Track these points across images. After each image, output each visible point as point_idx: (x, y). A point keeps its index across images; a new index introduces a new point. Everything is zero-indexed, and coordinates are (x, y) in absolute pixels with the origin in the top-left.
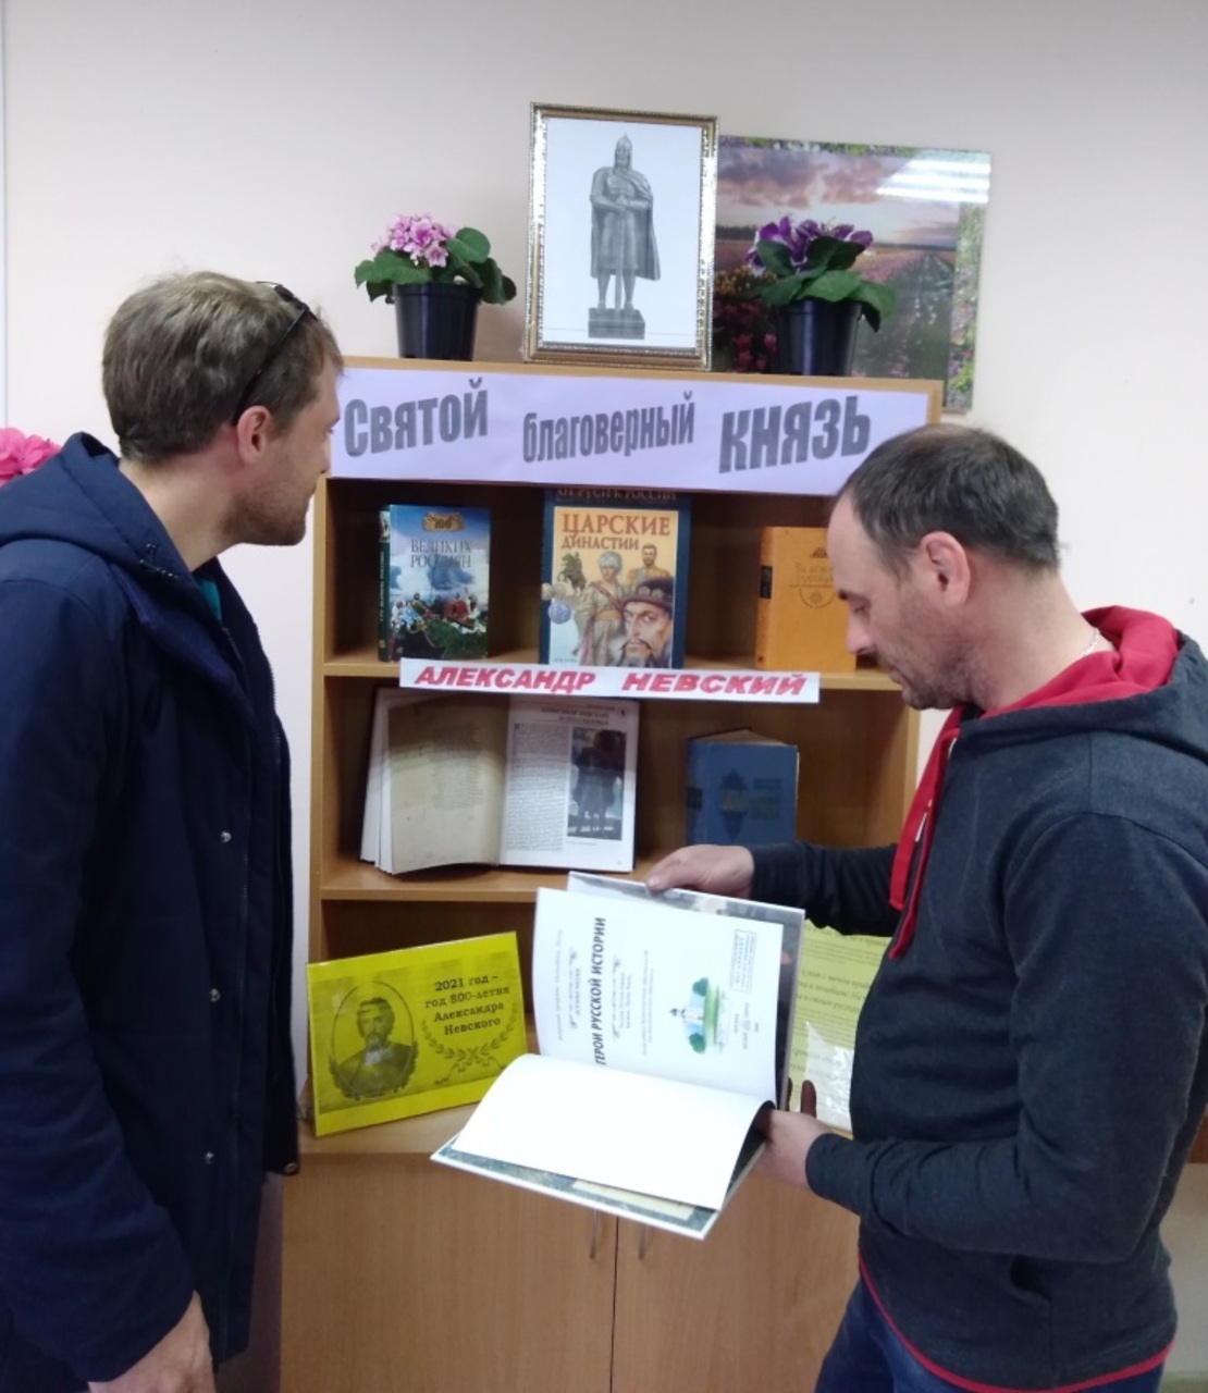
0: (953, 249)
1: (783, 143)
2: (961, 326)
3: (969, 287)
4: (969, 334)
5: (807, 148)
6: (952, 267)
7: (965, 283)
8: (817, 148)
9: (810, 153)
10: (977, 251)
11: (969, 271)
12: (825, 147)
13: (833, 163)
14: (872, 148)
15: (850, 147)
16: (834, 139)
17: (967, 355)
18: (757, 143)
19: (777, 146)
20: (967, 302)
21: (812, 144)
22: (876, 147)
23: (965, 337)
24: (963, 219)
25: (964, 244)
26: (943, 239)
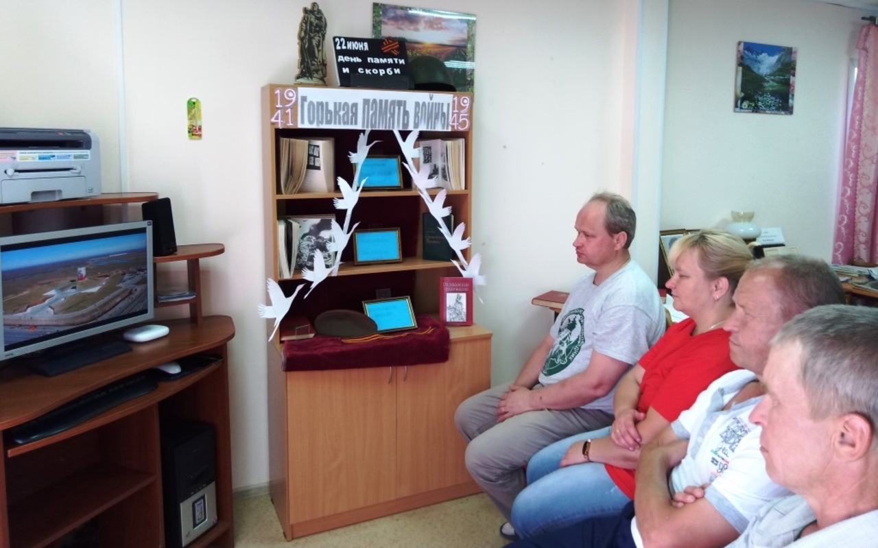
0: (465, 47)
1: (410, 8)
2: (469, 73)
6: (465, 53)
7: (470, 59)
10: (473, 48)
11: (471, 55)
18: (402, 8)
24: (468, 37)
25: (469, 46)
26: (462, 44)
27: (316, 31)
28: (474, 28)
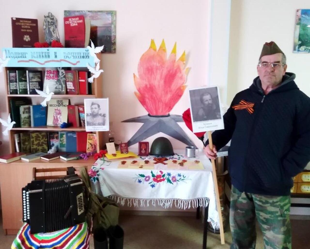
0: (111, 27)
4: (115, 41)
6: (111, 30)
10: (115, 27)
11: (114, 30)
13: (90, 14)
15: (93, 11)
16: (90, 10)
17: (114, 44)
19: (81, 12)
20: (114, 35)
21: (86, 11)
22: (97, 11)
24: (112, 22)
27: (51, 25)
28: (115, 17)
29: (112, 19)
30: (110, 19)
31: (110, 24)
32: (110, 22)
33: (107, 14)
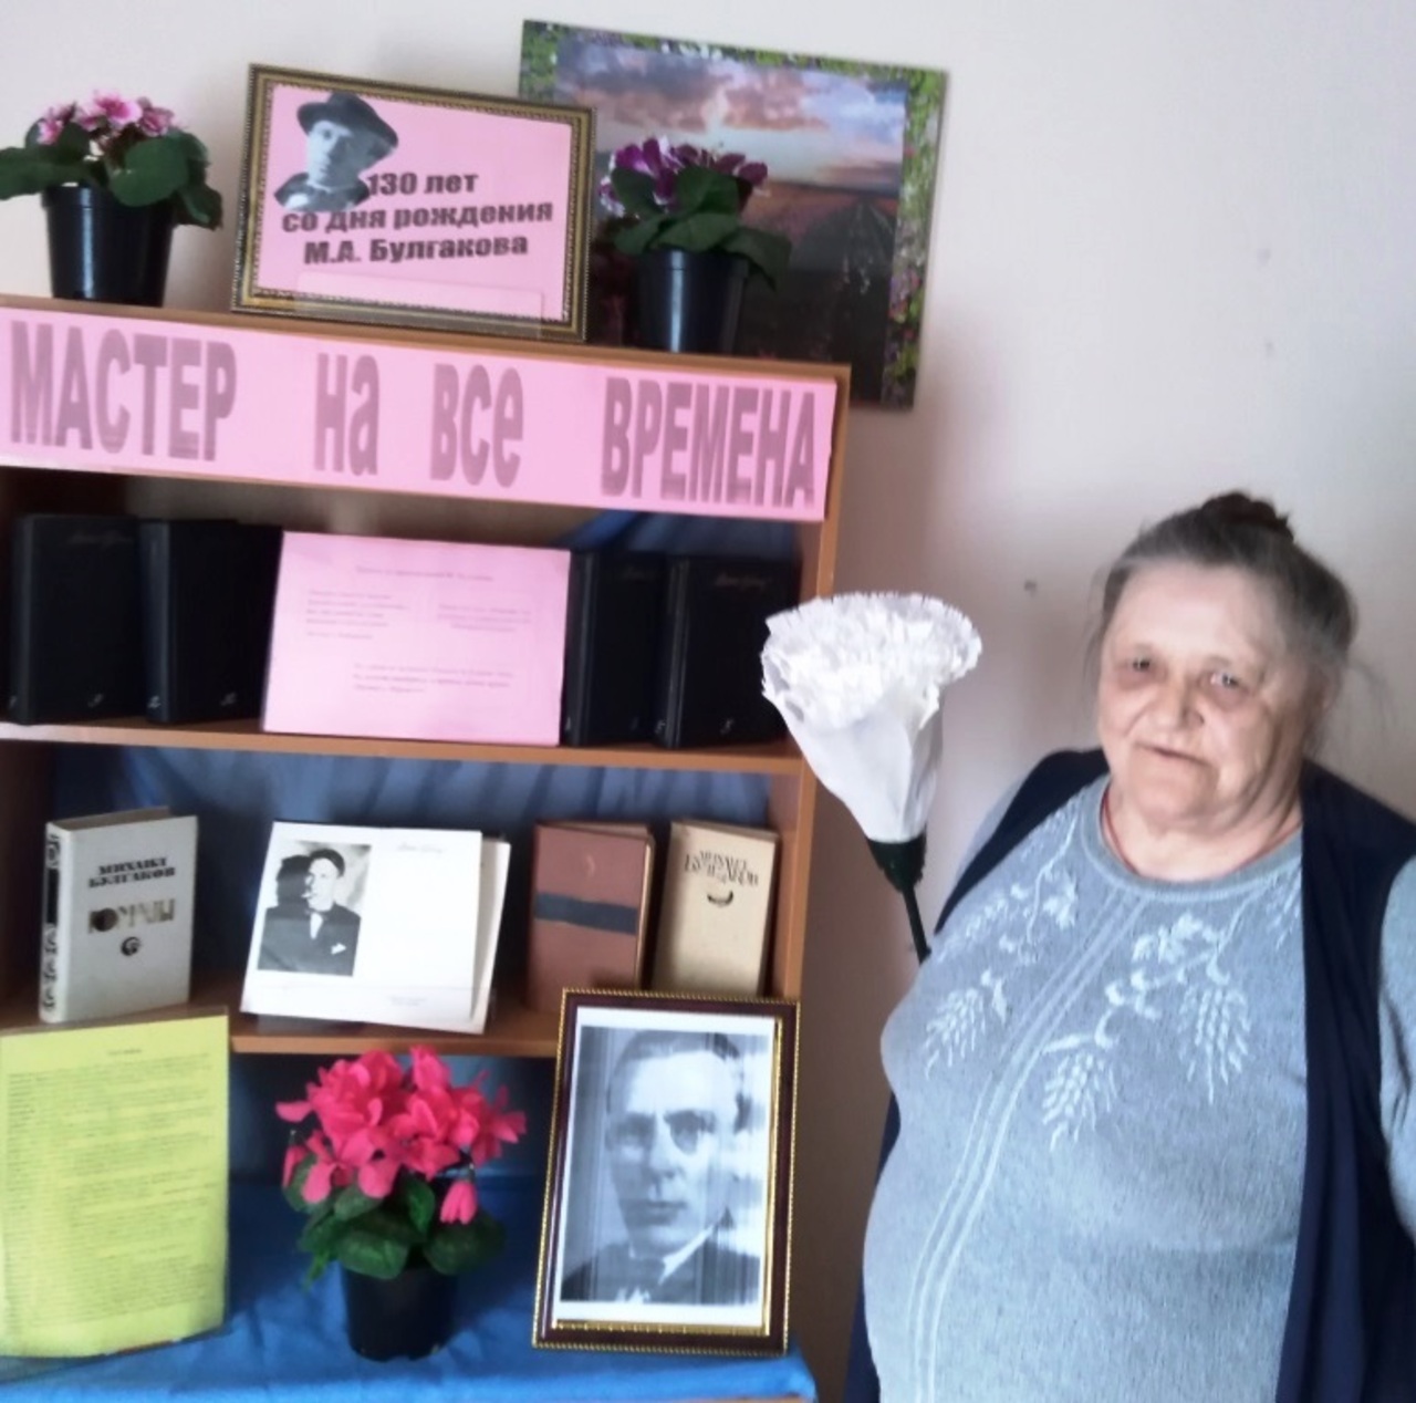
0: (894, 195)
1: (673, 44)
2: (903, 297)
3: (914, 248)
4: (913, 308)
5: (705, 52)
6: (892, 220)
7: (910, 241)
8: (717, 55)
9: (710, 60)
10: (926, 199)
11: (914, 226)
12: (729, 52)
13: (740, 76)
14: (791, 58)
15: (763, 54)
16: (742, 43)
17: (908, 335)
18: (639, 42)
19: (666, 48)
20: (911, 265)
21: (712, 48)
22: (796, 57)
23: (907, 311)
24: (908, 156)
25: (909, 190)
26: (880, 182)
28: (932, 124)
29: (908, 137)
30: (897, 134)
31: (887, 169)
32: (893, 153)
33: (873, 88)
